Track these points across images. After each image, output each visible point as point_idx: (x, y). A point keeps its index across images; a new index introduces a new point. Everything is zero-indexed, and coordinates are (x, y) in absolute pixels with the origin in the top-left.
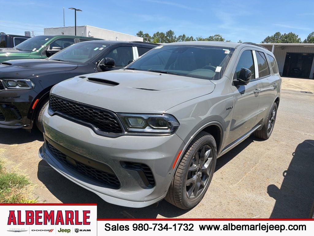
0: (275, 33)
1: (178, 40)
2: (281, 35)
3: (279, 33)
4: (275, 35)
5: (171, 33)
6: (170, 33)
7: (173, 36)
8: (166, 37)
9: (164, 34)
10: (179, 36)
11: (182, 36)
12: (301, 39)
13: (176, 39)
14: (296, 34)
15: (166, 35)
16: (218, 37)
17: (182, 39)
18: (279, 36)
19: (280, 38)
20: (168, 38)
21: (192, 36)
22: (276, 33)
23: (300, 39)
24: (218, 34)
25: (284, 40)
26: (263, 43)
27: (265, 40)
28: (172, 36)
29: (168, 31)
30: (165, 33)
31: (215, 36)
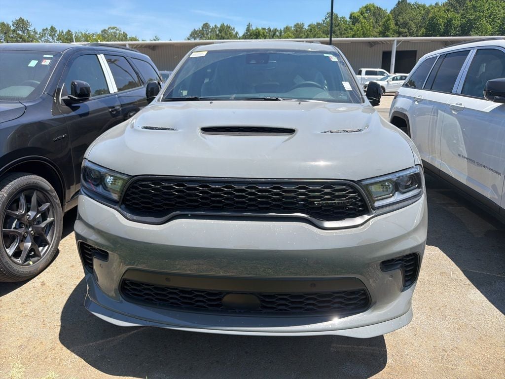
0: (202, 25)
1: (41, 37)
2: (211, 28)
3: (207, 24)
4: (203, 28)
5: (23, 24)
6: (21, 24)
7: (30, 29)
8: (14, 31)
9: (8, 25)
10: (43, 30)
11: (49, 28)
12: (239, 33)
13: (38, 36)
14: (232, 26)
15: (12, 28)
16: (114, 30)
17: (50, 35)
18: (208, 28)
19: (211, 32)
20: (20, 32)
21: (70, 29)
22: (204, 24)
23: (237, 33)
24: (115, 26)
25: (218, 35)
26: (189, 39)
27: (191, 35)
28: (28, 30)
29: (17, 20)
30: (11, 24)
31: (109, 28)
